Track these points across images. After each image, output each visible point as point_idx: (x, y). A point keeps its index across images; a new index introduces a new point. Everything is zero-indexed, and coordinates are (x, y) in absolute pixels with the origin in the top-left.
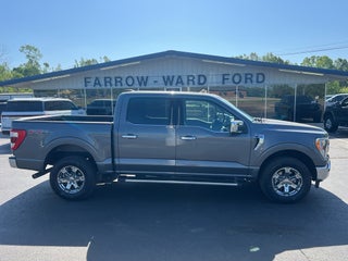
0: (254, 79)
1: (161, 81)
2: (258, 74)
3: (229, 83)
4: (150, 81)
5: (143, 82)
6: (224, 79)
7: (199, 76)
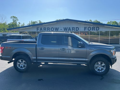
0: (95, 29)
1: (63, 29)
2: (97, 27)
3: (87, 30)
4: (59, 29)
5: (57, 29)
6: (85, 29)
7: (76, 28)
